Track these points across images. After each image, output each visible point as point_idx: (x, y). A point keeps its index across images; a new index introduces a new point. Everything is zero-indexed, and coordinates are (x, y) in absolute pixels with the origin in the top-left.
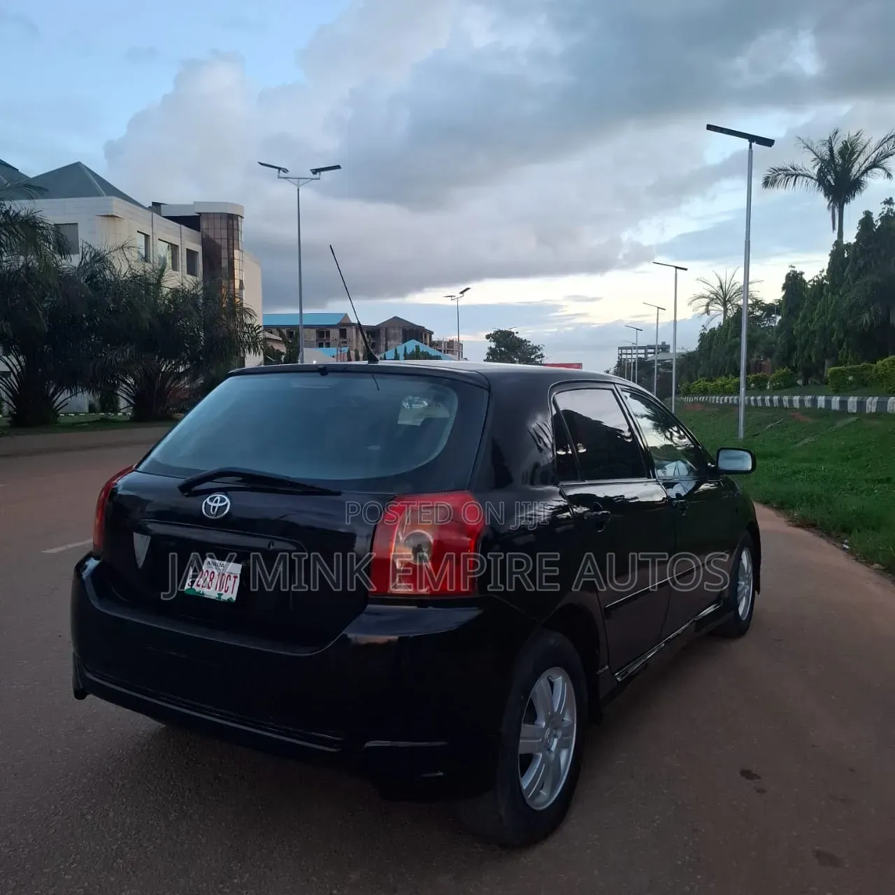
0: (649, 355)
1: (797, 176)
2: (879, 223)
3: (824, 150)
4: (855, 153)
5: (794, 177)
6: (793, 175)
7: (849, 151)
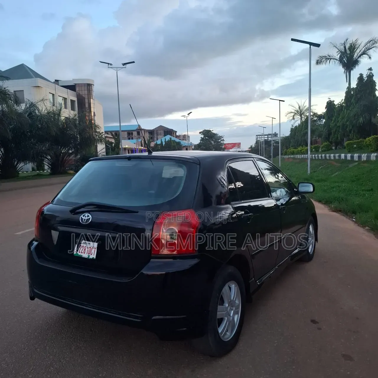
0: (269, 138)
1: (331, 59)
2: (366, 79)
3: (342, 48)
4: (355, 49)
5: (329, 60)
6: (329, 59)
7: (353, 48)
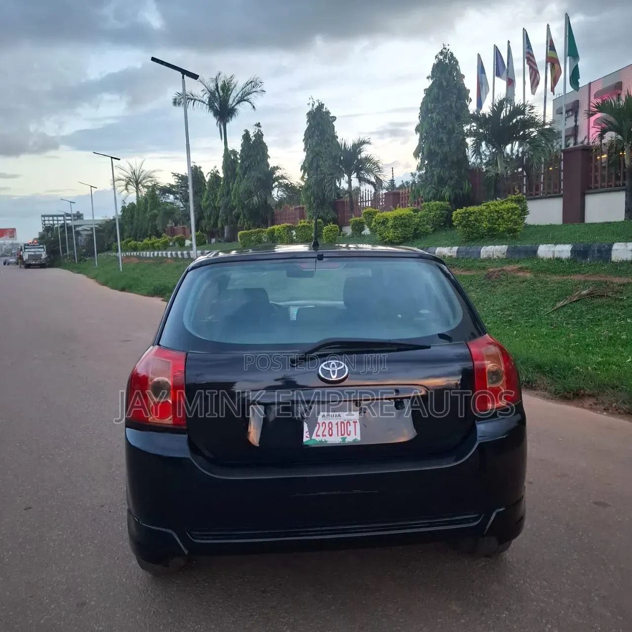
0: (68, 222)
1: (195, 100)
2: (254, 138)
3: (212, 86)
4: (230, 90)
5: (193, 101)
6: (192, 99)
7: (227, 88)
